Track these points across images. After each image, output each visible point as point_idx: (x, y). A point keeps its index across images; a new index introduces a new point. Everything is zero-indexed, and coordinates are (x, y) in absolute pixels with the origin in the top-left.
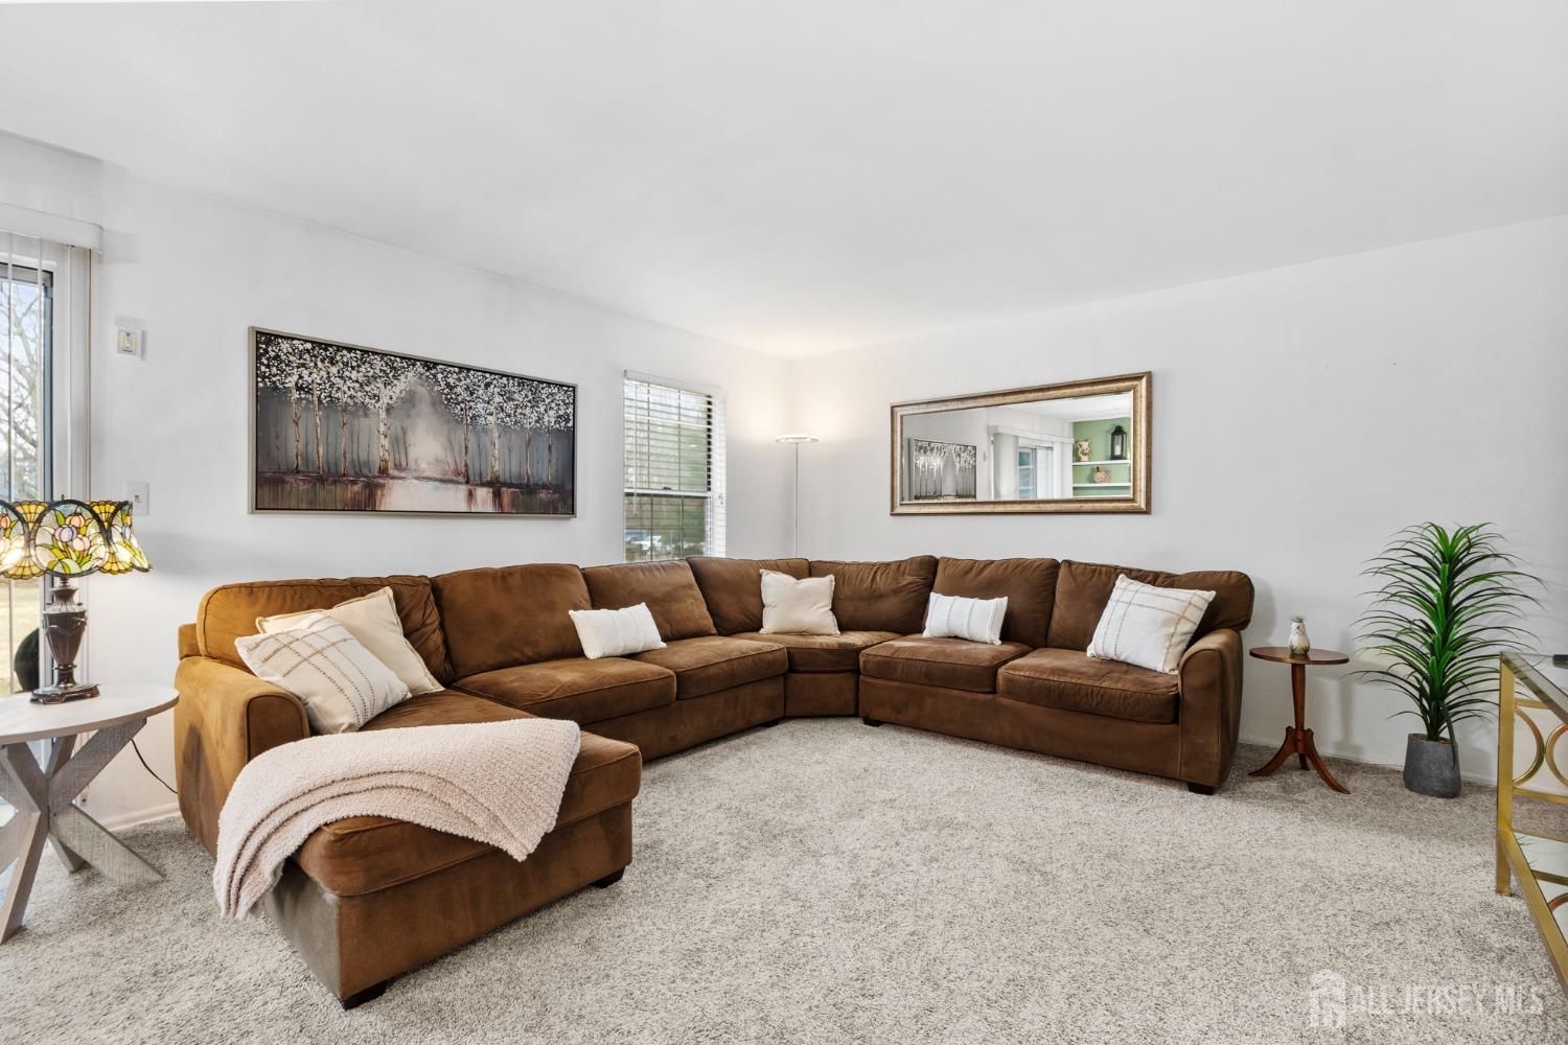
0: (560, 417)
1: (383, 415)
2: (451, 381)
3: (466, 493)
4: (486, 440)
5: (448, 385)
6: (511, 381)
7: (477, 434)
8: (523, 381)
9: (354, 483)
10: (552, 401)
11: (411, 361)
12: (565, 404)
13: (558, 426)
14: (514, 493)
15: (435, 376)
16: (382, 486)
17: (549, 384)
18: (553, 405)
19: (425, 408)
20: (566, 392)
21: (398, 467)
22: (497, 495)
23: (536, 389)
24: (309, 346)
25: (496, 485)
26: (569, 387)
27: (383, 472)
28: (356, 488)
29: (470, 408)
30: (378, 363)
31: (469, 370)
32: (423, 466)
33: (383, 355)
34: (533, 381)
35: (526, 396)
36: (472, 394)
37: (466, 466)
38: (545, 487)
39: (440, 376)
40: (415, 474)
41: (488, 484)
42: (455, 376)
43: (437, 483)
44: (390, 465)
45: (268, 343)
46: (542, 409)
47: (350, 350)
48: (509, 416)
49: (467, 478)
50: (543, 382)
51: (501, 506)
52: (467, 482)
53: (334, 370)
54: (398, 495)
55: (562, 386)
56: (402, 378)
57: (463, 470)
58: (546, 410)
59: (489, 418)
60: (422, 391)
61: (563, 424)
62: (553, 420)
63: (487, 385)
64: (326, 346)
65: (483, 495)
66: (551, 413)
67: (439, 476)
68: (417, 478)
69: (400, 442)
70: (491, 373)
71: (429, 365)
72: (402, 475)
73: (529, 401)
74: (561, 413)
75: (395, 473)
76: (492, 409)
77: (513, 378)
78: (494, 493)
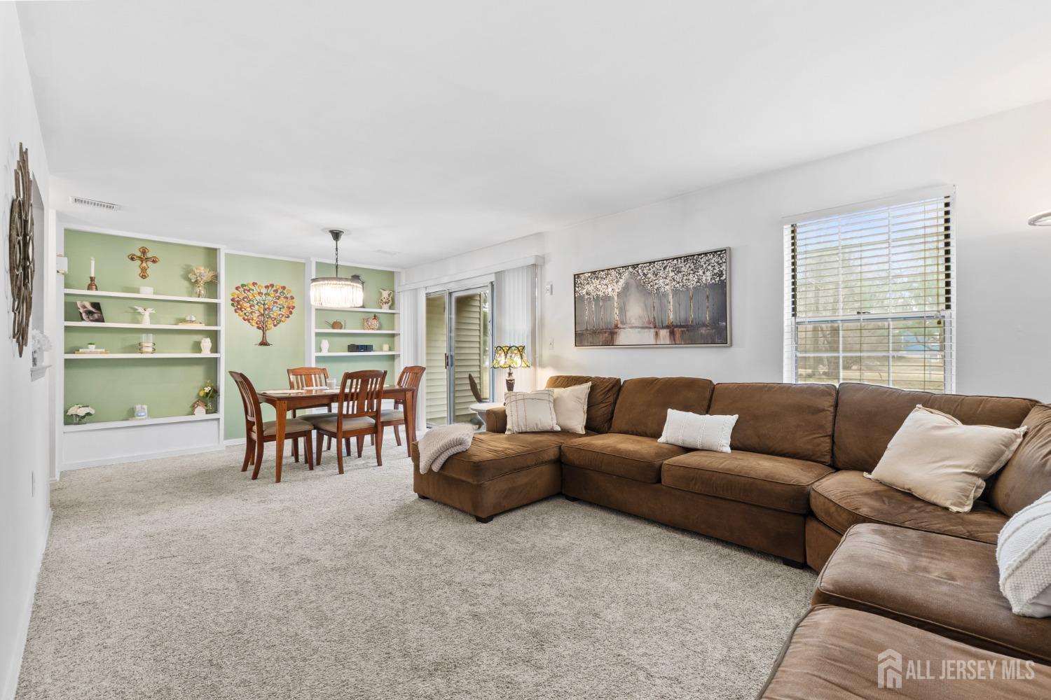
0: (715, 274)
1: (616, 298)
2: (645, 271)
3: (654, 334)
4: (665, 301)
5: (644, 274)
6: (679, 261)
7: (660, 299)
8: (686, 258)
9: (605, 333)
10: (709, 265)
11: (626, 267)
12: (719, 264)
13: (713, 281)
14: (682, 331)
15: (638, 272)
16: (616, 333)
17: (706, 254)
18: (710, 267)
19: (633, 290)
20: (719, 255)
21: (622, 323)
22: (672, 333)
23: (696, 260)
24: (590, 274)
25: (672, 329)
26: (721, 251)
27: (616, 327)
28: (606, 335)
29: (656, 284)
30: (613, 272)
31: (654, 262)
32: (633, 321)
33: (615, 269)
34: (694, 256)
35: (690, 267)
36: (656, 275)
37: (654, 318)
38: (704, 325)
39: (640, 271)
40: (630, 326)
41: (667, 327)
42: (647, 268)
43: (639, 330)
44: (619, 323)
45: (578, 277)
46: (701, 273)
47: (603, 271)
48: (678, 283)
49: (656, 325)
50: (700, 255)
51: (674, 340)
52: (655, 327)
53: (598, 282)
54: (624, 337)
55: (716, 252)
56: (623, 277)
57: (653, 320)
58: (704, 273)
59: (667, 287)
60: (632, 281)
61: (717, 279)
62: (709, 278)
63: (665, 268)
64: (594, 273)
65: (664, 333)
66: (708, 273)
67: (640, 325)
68: (631, 328)
69: (623, 310)
70: (667, 260)
71: (634, 266)
72: (624, 327)
73: (692, 270)
74: (715, 271)
75: (622, 326)
76: (667, 281)
77: (681, 258)
78: (670, 332)
